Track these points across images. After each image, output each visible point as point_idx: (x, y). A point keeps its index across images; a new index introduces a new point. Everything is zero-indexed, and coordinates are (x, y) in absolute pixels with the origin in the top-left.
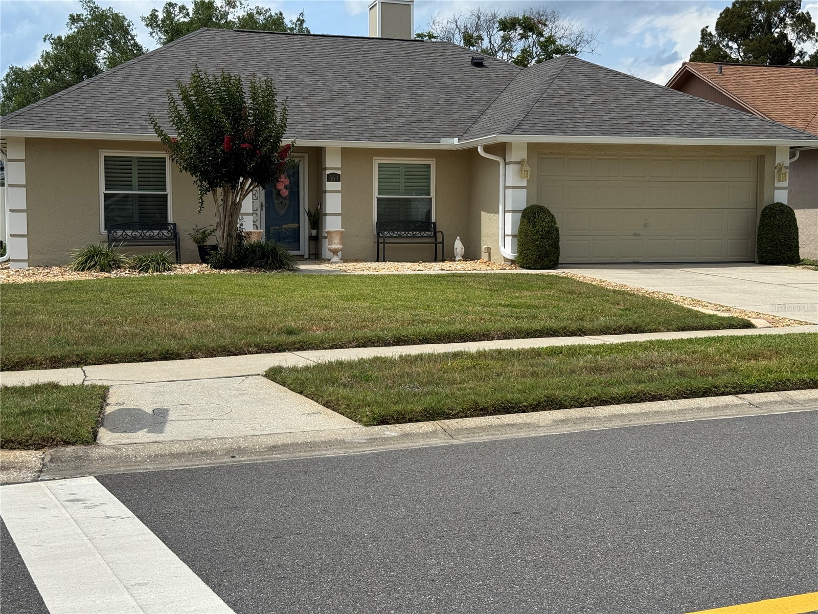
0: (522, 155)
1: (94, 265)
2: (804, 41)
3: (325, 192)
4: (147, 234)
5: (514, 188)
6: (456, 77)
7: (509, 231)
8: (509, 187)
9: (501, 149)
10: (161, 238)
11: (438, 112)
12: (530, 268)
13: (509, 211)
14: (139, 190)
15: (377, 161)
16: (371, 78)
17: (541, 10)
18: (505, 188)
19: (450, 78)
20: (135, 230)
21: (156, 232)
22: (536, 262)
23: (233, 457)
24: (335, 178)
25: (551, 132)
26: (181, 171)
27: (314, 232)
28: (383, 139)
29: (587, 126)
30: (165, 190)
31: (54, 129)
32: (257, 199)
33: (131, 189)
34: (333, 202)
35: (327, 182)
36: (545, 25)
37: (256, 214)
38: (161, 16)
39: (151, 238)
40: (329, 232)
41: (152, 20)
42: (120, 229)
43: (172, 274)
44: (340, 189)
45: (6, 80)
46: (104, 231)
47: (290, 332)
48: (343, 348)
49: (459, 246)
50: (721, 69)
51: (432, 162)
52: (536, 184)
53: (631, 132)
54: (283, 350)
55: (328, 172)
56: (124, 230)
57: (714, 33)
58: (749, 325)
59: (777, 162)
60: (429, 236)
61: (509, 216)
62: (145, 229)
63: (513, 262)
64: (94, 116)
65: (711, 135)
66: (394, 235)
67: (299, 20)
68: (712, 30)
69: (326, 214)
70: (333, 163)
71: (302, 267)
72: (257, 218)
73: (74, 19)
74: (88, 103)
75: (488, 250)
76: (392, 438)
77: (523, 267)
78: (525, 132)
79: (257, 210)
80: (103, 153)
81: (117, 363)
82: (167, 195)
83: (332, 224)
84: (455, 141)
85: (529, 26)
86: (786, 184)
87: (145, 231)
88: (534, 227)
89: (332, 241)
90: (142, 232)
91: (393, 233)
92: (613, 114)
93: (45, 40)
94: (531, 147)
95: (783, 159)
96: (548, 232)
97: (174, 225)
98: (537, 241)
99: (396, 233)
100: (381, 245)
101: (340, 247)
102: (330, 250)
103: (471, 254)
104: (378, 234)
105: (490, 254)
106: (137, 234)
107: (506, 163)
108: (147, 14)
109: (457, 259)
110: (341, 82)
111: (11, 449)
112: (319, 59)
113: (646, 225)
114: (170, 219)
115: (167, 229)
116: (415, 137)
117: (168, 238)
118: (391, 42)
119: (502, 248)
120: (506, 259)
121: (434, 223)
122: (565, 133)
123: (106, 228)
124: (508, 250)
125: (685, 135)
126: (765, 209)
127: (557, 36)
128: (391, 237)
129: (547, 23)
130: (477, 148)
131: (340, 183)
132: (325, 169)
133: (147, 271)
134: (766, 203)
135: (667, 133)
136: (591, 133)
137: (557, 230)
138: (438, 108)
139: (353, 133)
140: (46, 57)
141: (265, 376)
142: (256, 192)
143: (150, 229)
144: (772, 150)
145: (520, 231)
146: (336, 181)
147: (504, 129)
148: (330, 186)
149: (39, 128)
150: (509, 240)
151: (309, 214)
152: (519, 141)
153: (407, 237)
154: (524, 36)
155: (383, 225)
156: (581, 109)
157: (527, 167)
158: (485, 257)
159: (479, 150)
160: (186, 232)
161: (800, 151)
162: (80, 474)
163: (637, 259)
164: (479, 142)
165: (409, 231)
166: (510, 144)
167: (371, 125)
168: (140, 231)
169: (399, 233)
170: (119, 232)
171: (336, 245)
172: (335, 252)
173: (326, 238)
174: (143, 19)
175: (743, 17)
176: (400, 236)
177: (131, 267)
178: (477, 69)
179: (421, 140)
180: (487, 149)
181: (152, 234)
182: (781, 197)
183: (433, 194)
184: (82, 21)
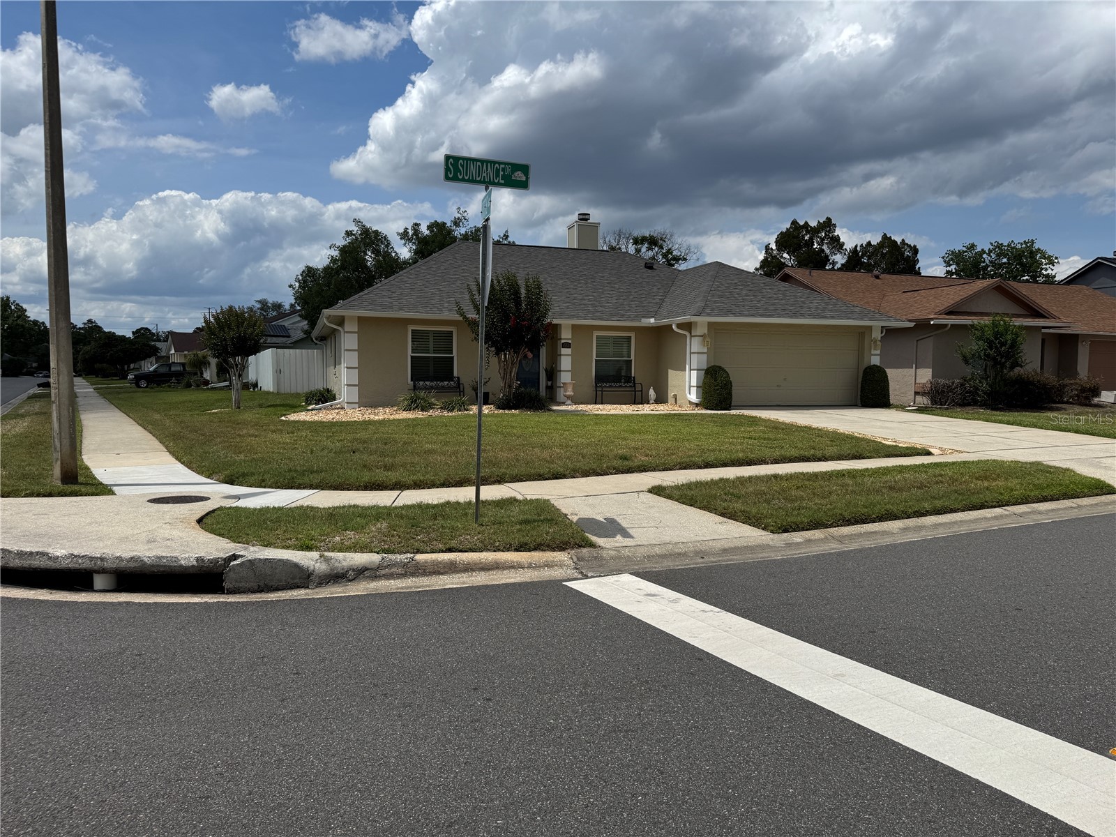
0: (705, 330)
1: (416, 407)
2: (835, 254)
3: (560, 355)
4: (440, 384)
5: (698, 353)
6: (637, 276)
7: (694, 382)
8: (694, 353)
9: (688, 326)
10: (449, 387)
11: (632, 300)
12: (712, 409)
13: (694, 370)
14: (434, 353)
15: (596, 334)
16: (581, 276)
17: (662, 230)
18: (691, 353)
19: (634, 277)
20: (432, 381)
21: (446, 383)
22: (717, 405)
23: (703, 558)
24: (567, 345)
25: (726, 315)
26: (472, 341)
27: (549, 383)
28: (601, 319)
29: (748, 311)
30: (452, 353)
31: (380, 311)
33: (428, 353)
34: (566, 363)
35: (562, 349)
36: (665, 241)
38: (411, 232)
39: (443, 387)
40: (564, 384)
41: (404, 236)
42: (422, 381)
43: (471, 413)
44: (570, 353)
45: (302, 275)
46: (411, 383)
47: (624, 458)
48: (671, 470)
49: (652, 393)
50: (810, 272)
51: (632, 335)
52: (713, 351)
53: (780, 316)
54: (632, 472)
55: (563, 341)
56: (424, 381)
57: (774, 248)
58: (929, 453)
59: (873, 337)
60: (631, 386)
61: (694, 374)
62: (439, 381)
63: (697, 405)
64: (404, 302)
65: (833, 318)
66: (607, 386)
67: (504, 235)
68: (773, 246)
69: (560, 371)
70: (566, 335)
71: (555, 408)
73: (349, 233)
74: (398, 293)
75: (675, 397)
76: (798, 544)
77: (707, 409)
78: (709, 314)
80: (411, 328)
81: (525, 481)
82: (454, 356)
83: (565, 378)
84: (652, 320)
85: (653, 242)
86: (878, 352)
88: (715, 381)
89: (567, 390)
90: (437, 383)
91: (606, 384)
92: (763, 303)
93: (330, 248)
94: (710, 325)
95: (877, 335)
96: (725, 384)
97: (458, 378)
98: (717, 390)
99: (608, 384)
100: (599, 393)
101: (572, 393)
102: (565, 396)
103: (661, 399)
104: (596, 385)
105: (676, 399)
106: (434, 384)
107: (691, 336)
108: (402, 231)
109: (651, 402)
110: (562, 279)
111: (542, 550)
112: (543, 263)
113: (785, 379)
114: (455, 374)
115: (453, 381)
116: (621, 317)
117: (455, 387)
118: (587, 251)
119: (688, 395)
120: (691, 403)
121: (634, 378)
122: (735, 315)
123: (412, 380)
124: (693, 397)
125: (815, 318)
126: (866, 369)
127: (673, 248)
128: (605, 387)
129: (666, 240)
130: (672, 325)
131: (570, 348)
132: (561, 339)
133: (452, 411)
134: (865, 365)
135: (803, 316)
136: (752, 316)
137: (731, 383)
138: (632, 297)
139: (581, 314)
140: (333, 260)
141: (648, 492)
143: (442, 381)
144: (870, 328)
145: (704, 383)
147: (693, 313)
148: (564, 351)
149: (370, 310)
150: (694, 390)
151: (546, 371)
152: (703, 320)
153: (626, 386)
154: (649, 249)
155: (600, 379)
156: (740, 299)
157: (708, 339)
158: (671, 400)
159: (673, 327)
160: (466, 381)
161: (886, 330)
162: (616, 571)
163: (779, 403)
164: (673, 321)
165: (617, 383)
166: (696, 323)
167: (591, 309)
168: (435, 382)
169: (610, 384)
170: (421, 383)
171: (570, 393)
172: (568, 397)
173: (560, 387)
174: (398, 234)
175: (797, 237)
176: (611, 386)
177: (441, 408)
178: (650, 271)
179: (627, 320)
180: (679, 326)
181: (443, 384)
182: (876, 360)
183: (633, 357)
184: (354, 235)
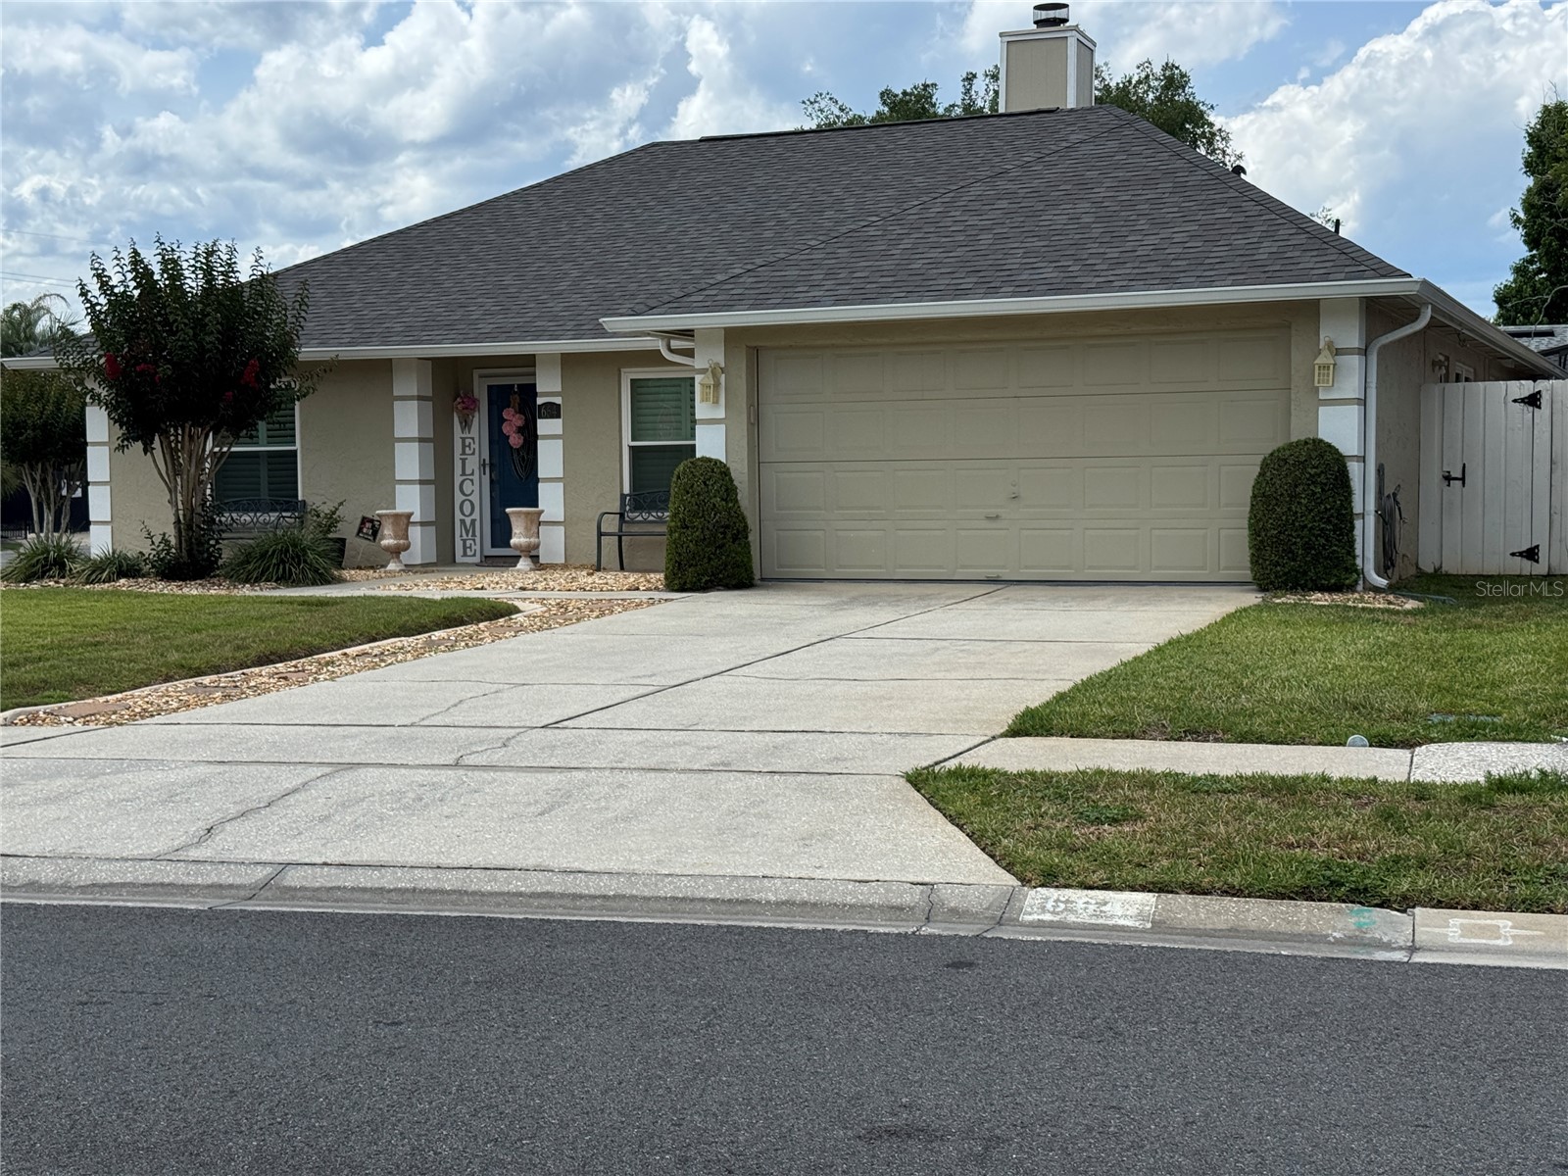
0: (714, 354)
3: (537, 437)
4: (262, 518)
14: (269, 444)
15: (628, 375)
20: (244, 512)
21: (273, 515)
24: (553, 411)
30: (293, 443)
32: (473, 454)
34: (549, 457)
35: (539, 420)
37: (472, 481)
39: (266, 525)
44: (560, 432)
52: (744, 414)
55: (540, 402)
62: (258, 511)
66: (651, 518)
69: (538, 479)
70: (548, 386)
72: (473, 488)
79: (472, 474)
82: (296, 451)
87: (258, 514)
90: (255, 515)
91: (649, 513)
97: (305, 503)
99: (654, 514)
106: (248, 519)
114: (300, 494)
128: (645, 521)
131: (560, 421)
132: (536, 396)
142: (471, 441)
143: (265, 511)
146: (552, 417)
148: (544, 426)
168: (252, 515)
169: (659, 514)
172: (525, 551)
181: (268, 518)
